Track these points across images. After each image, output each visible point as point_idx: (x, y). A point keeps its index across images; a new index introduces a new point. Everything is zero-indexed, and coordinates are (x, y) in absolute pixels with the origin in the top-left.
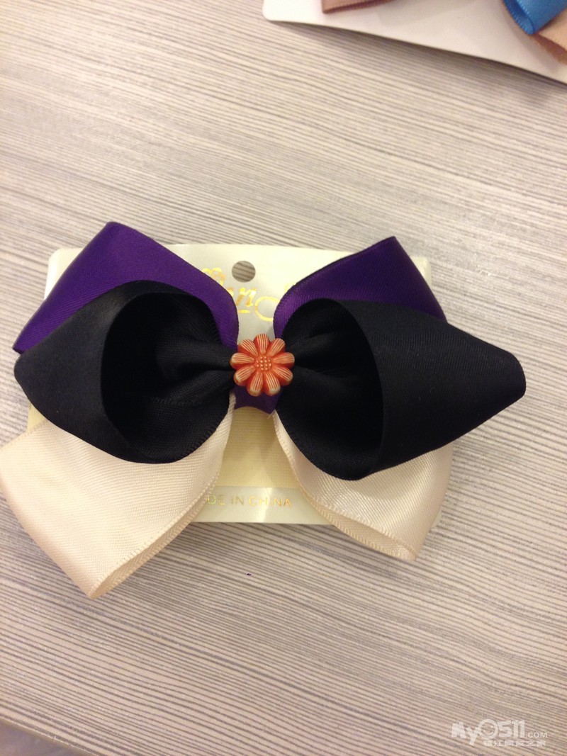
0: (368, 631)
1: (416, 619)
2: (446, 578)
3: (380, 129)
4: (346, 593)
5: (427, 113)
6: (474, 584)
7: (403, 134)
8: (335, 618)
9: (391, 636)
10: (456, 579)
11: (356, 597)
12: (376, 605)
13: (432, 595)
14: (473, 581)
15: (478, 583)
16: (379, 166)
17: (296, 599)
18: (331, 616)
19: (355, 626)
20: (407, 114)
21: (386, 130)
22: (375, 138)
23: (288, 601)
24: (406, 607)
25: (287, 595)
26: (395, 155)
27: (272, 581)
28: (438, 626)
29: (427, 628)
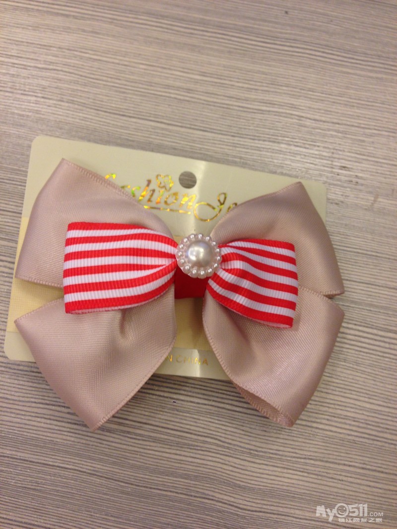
0: (141, 486)
1: (177, 471)
2: (199, 435)
3: (121, 99)
4: (123, 459)
5: (155, 83)
6: (221, 437)
7: (139, 101)
8: (116, 480)
9: (160, 488)
10: (206, 435)
11: (131, 462)
12: (147, 465)
13: (189, 450)
14: (219, 434)
15: (223, 435)
16: (123, 127)
17: (84, 470)
18: (112, 479)
19: (132, 484)
20: (140, 86)
21: (126, 100)
22: (118, 106)
23: (78, 472)
24: (169, 463)
25: (77, 468)
26: (134, 117)
27: (64, 459)
28: (196, 474)
29: (187, 477)
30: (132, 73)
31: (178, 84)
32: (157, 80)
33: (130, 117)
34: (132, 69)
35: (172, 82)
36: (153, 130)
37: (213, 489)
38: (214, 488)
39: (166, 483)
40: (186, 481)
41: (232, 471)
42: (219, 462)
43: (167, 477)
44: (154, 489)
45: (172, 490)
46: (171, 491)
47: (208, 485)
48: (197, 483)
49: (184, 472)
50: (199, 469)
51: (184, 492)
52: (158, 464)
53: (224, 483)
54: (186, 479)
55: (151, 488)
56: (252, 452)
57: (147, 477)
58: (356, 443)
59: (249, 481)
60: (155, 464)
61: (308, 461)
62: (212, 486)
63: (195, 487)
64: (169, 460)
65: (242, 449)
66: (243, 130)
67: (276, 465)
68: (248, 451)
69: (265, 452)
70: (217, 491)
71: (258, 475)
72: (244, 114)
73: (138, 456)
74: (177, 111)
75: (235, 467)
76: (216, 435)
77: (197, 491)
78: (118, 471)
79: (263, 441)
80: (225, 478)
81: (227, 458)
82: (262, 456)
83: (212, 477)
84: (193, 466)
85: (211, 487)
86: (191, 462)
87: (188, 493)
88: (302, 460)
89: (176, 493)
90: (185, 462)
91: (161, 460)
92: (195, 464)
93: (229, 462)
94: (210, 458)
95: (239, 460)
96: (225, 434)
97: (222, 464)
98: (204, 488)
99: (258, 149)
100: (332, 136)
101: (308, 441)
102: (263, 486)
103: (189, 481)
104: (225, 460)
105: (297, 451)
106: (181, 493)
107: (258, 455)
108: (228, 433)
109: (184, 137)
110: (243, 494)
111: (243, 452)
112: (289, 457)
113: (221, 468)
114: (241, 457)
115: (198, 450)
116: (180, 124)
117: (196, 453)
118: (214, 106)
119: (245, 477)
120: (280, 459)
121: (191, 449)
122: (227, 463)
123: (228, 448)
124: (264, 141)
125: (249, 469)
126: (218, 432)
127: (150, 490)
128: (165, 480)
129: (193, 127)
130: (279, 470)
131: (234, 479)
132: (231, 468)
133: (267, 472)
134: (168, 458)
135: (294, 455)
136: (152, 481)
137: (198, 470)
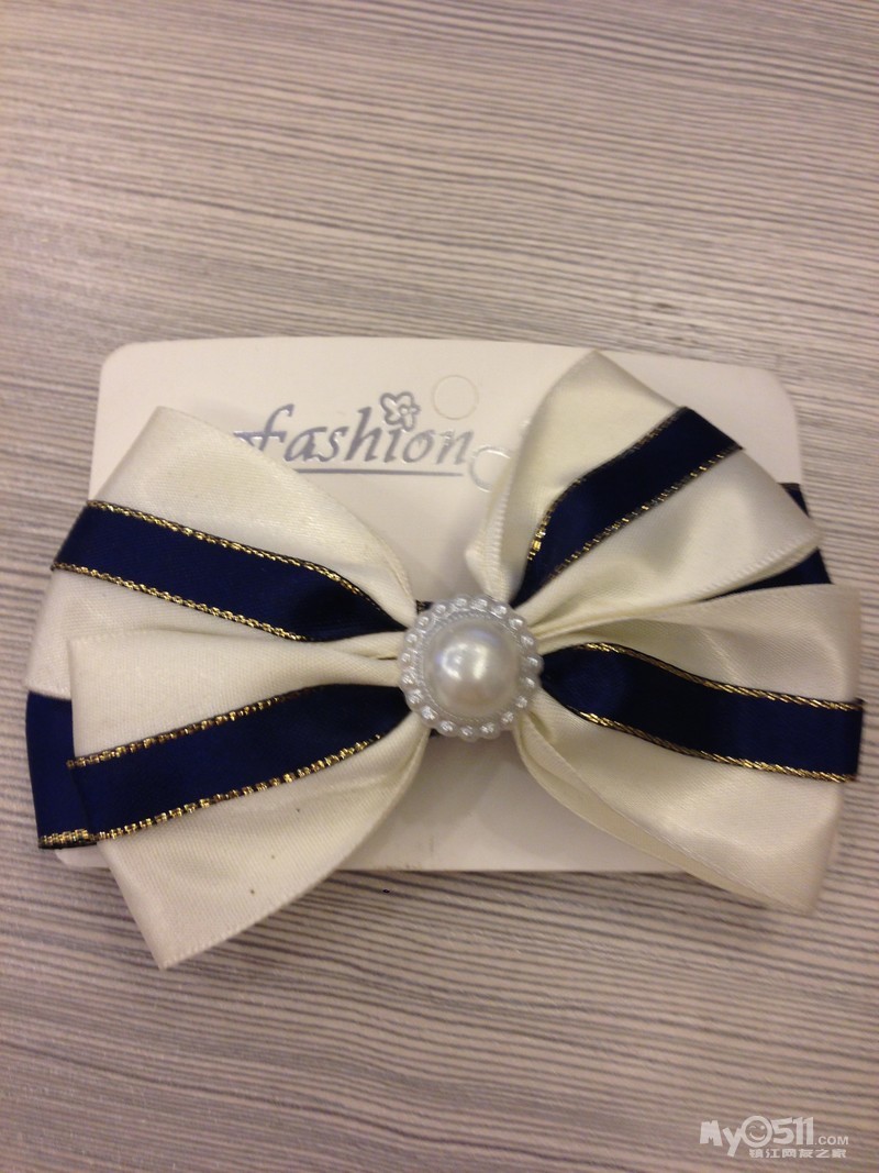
30: (161, 94)
31: (269, 117)
32: (219, 109)
33: (153, 195)
34: (162, 85)
35: (254, 113)
36: (207, 226)
37: (336, 1088)
38: (340, 1085)
39: (221, 1075)
40: (272, 1068)
41: (384, 1042)
42: (353, 1021)
43: (224, 1060)
44: (193, 1088)
45: (236, 1090)
46: (233, 1094)
47: (323, 1078)
48: (296, 1073)
49: (267, 1046)
50: (301, 1037)
51: (266, 1096)
52: (203, 1029)
53: (366, 1070)
54: (271, 1063)
55: (185, 1087)
56: (434, 993)
57: (176, 1059)
58: (688, 968)
59: (427, 1067)
60: (196, 1028)
61: (570, 1014)
62: (336, 1080)
63: (294, 1084)
64: (231, 1017)
65: (409, 987)
66: (423, 222)
67: (492, 1024)
68: (426, 991)
69: (465, 994)
70: (347, 1091)
71: (451, 1051)
72: (425, 185)
73: (154, 1009)
74: (264, 180)
75: (393, 1032)
76: (347, 954)
77: (299, 1094)
78: (103, 1044)
79: (462, 966)
80: (367, 1059)
81: (373, 1011)
82: (457, 1004)
83: (337, 1058)
84: (290, 1031)
85: (334, 1083)
86: (286, 1022)
87: (277, 1099)
88: (558, 1013)
89: (249, 1098)
90: (269, 1023)
91: (210, 1017)
92: (294, 1027)
93: (378, 1018)
94: (331, 1012)
95: (402, 1015)
96: (370, 950)
97: (361, 1024)
98: (315, 1084)
99: (461, 267)
100: (636, 234)
101: (570, 964)
102: (461, 1078)
103: (279, 1069)
104: (368, 1016)
105: (544, 989)
106: (257, 1099)
107: (447, 1002)
108: (377, 948)
109: (282, 240)
110: (409, 1099)
111: (411, 994)
112: (525, 1004)
113: (359, 1035)
114: (409, 1008)
115: (301, 991)
116: (272, 211)
117: (296, 1000)
118: (355, 167)
119: (417, 1055)
120: (504, 1011)
121: (285, 989)
122: (373, 1022)
123: (377, 985)
124: (472, 246)
125: (427, 1035)
126: (353, 946)
127: (183, 1091)
128: (220, 1067)
129: (303, 216)
130: (501, 1037)
131: (391, 1063)
132: (382, 1035)
133: (472, 1043)
134: (228, 1012)
135: (540, 1000)
136: (189, 1070)
137: (303, 1042)
